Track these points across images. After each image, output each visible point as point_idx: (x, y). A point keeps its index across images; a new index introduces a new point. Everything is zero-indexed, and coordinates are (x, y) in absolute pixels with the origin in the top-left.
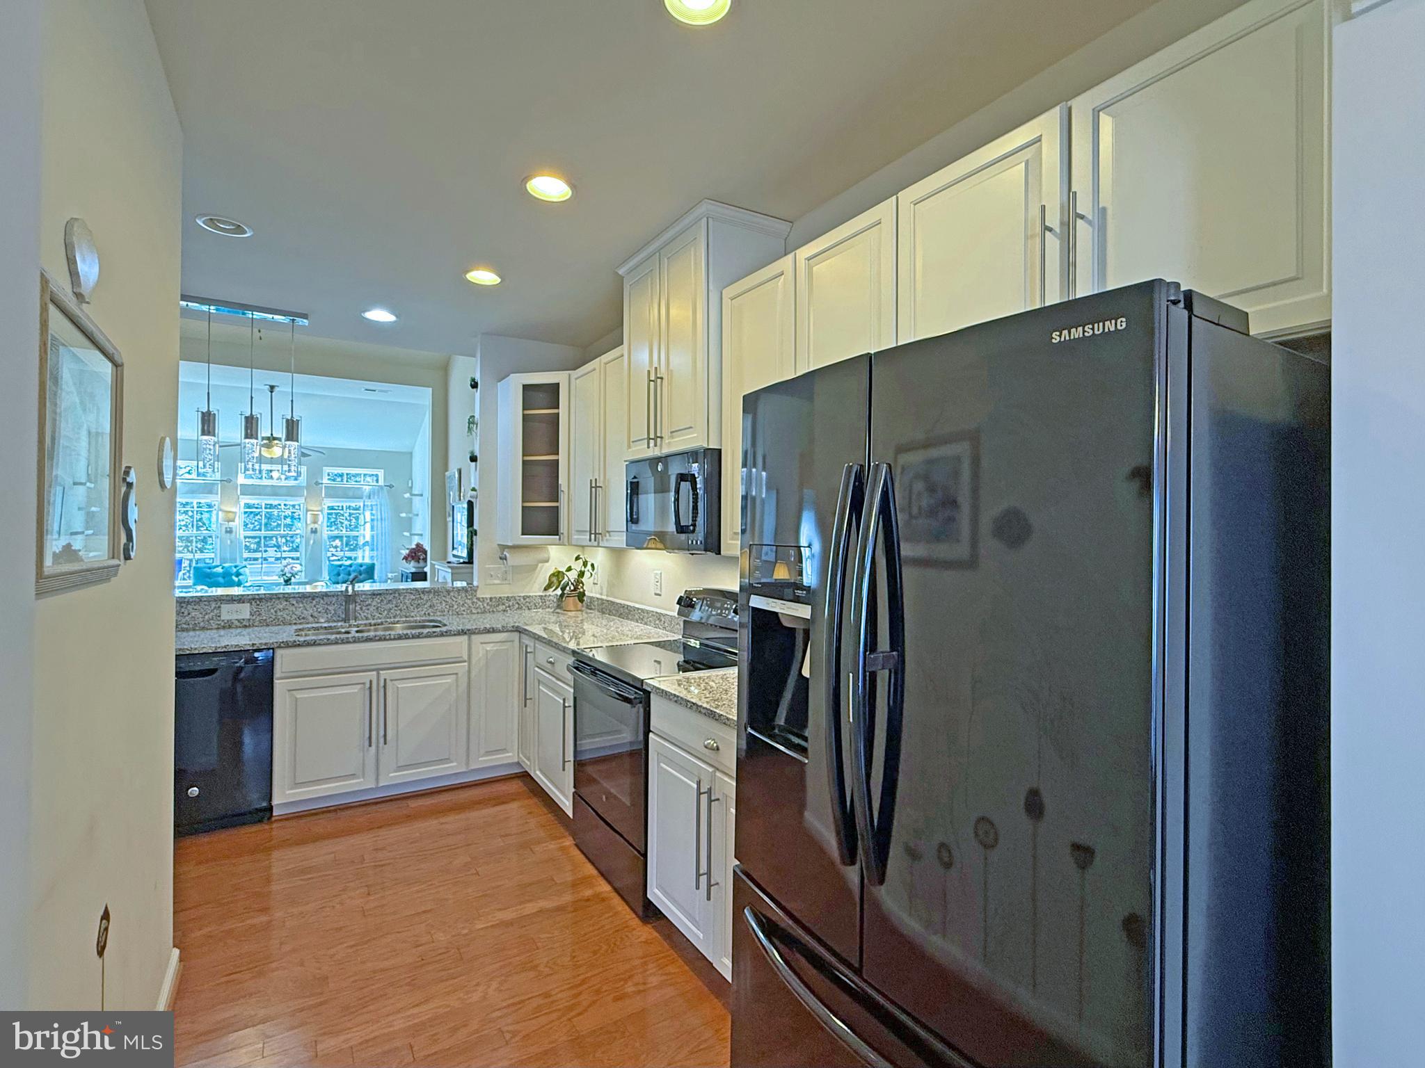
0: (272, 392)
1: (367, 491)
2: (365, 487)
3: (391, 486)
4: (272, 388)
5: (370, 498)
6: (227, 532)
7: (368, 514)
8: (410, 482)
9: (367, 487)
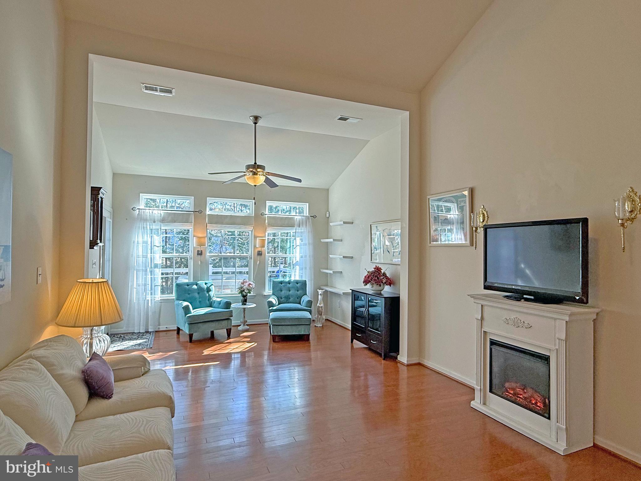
0: (255, 123)
1: (298, 219)
2: (296, 217)
3: (314, 217)
4: (256, 118)
5: (299, 227)
6: (198, 254)
7: (298, 239)
8: (328, 212)
9: (298, 217)
